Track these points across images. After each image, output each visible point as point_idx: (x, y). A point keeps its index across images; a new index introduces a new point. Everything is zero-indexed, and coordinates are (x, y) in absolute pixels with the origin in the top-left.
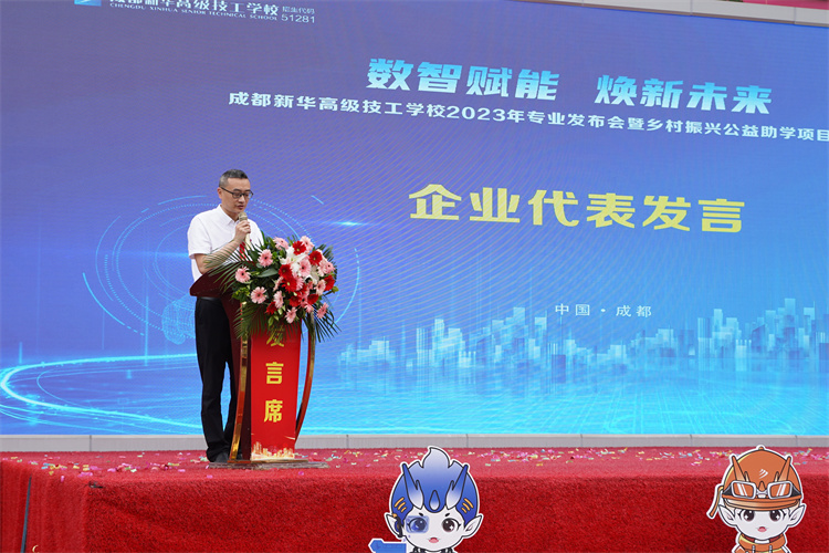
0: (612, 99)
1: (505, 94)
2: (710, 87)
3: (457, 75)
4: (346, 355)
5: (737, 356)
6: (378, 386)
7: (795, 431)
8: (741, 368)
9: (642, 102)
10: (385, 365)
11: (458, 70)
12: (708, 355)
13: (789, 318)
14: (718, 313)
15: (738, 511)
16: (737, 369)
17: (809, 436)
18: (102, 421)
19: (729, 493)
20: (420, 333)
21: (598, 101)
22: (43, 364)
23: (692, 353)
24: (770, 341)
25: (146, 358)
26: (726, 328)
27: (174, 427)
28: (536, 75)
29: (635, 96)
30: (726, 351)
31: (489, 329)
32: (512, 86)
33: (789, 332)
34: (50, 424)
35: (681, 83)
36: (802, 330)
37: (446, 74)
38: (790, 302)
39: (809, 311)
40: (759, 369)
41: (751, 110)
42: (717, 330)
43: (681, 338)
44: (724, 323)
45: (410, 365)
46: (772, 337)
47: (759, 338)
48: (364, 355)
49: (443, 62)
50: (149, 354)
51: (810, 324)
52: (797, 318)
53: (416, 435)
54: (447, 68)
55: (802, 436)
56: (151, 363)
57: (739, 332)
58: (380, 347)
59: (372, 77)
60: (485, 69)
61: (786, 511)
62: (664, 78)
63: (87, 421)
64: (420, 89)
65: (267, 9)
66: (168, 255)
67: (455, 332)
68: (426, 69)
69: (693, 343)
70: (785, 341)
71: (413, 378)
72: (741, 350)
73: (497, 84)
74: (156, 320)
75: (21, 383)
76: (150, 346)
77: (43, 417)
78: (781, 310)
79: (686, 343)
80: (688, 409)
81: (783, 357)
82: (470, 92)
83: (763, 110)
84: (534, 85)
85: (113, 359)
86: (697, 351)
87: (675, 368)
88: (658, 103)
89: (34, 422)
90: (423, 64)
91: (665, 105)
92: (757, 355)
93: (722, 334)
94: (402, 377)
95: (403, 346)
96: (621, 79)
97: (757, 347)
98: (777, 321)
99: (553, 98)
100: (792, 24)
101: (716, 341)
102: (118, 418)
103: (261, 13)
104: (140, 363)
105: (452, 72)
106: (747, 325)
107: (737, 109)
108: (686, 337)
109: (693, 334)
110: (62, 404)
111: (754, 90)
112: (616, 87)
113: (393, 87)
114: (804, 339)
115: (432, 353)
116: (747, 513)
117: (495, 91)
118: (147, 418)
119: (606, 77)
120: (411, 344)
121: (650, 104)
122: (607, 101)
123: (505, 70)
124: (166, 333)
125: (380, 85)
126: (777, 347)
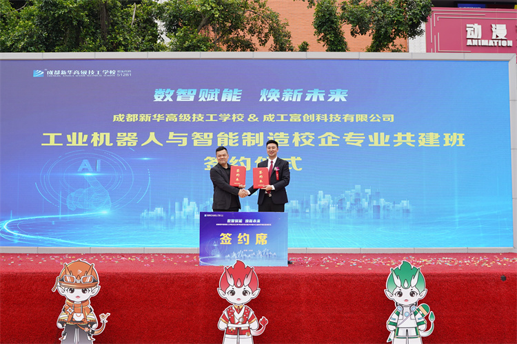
0: (268, 99)
1: (216, 100)
2: (316, 91)
3: (195, 93)
4: (144, 214)
5: (330, 212)
6: (159, 227)
7: (360, 246)
8: (332, 217)
9: (283, 99)
10: (161, 218)
11: (195, 91)
12: (315, 212)
13: (358, 194)
14: (321, 193)
15: (66, 289)
16: (331, 218)
17: (367, 248)
18: (43, 241)
19: (62, 280)
20: (177, 204)
21: (261, 100)
22: (20, 219)
23: (307, 211)
24: (348, 205)
25: (60, 216)
26: (324, 199)
27: (71, 244)
28: (231, 91)
29: (279, 97)
30: (324, 210)
31: (209, 202)
32: (220, 96)
33: (357, 200)
34: (23, 242)
35: (302, 90)
36: (364, 200)
37: (189, 93)
38: (358, 187)
39: (368, 191)
40: (342, 218)
41: (337, 100)
42: (320, 200)
43: (302, 204)
44: (324, 197)
45: (172, 218)
46: (348, 203)
47: (341, 203)
48: (152, 214)
49: (187, 88)
50: (62, 214)
51: (368, 197)
52: (361, 194)
53: (175, 248)
54: (190, 91)
55: (363, 248)
56: (62, 218)
57: (332, 201)
58: (159, 211)
59: (156, 96)
60: (207, 90)
61: (90, 289)
62: (293, 88)
63: (37, 241)
64: (178, 100)
65: (111, 72)
66: (69, 174)
67: (193, 204)
68: (180, 92)
69: (308, 206)
70: (355, 205)
71: (173, 224)
72: (332, 209)
73: (213, 96)
74: (64, 201)
75: (12, 226)
76: (62, 211)
77: (20, 240)
78: (353, 190)
79: (305, 206)
80: (306, 236)
81: (354, 212)
82: (200, 100)
83: (344, 100)
84: (230, 95)
85: (47, 217)
86: (310, 210)
87: (299, 218)
88: (291, 99)
89: (16, 241)
90: (179, 90)
91: (294, 100)
92: (341, 211)
93: (323, 202)
94: (169, 224)
95: (170, 210)
96: (272, 90)
97: (341, 208)
98: (351, 196)
99: (239, 100)
100: (358, 60)
101: (320, 205)
102: (49, 240)
103: (109, 74)
104: (58, 218)
105: (192, 92)
106: (336, 198)
107: (330, 100)
108: (305, 203)
109: (308, 203)
110: (27, 234)
111: (339, 91)
112: (270, 94)
113: (165, 100)
114: (365, 204)
115: (182, 212)
116: (71, 289)
117: (212, 99)
118: (60, 240)
119: (265, 90)
120: (173, 209)
121: (287, 100)
122: (265, 100)
123: (216, 89)
124: (68, 206)
125: (160, 100)
126: (351, 208)
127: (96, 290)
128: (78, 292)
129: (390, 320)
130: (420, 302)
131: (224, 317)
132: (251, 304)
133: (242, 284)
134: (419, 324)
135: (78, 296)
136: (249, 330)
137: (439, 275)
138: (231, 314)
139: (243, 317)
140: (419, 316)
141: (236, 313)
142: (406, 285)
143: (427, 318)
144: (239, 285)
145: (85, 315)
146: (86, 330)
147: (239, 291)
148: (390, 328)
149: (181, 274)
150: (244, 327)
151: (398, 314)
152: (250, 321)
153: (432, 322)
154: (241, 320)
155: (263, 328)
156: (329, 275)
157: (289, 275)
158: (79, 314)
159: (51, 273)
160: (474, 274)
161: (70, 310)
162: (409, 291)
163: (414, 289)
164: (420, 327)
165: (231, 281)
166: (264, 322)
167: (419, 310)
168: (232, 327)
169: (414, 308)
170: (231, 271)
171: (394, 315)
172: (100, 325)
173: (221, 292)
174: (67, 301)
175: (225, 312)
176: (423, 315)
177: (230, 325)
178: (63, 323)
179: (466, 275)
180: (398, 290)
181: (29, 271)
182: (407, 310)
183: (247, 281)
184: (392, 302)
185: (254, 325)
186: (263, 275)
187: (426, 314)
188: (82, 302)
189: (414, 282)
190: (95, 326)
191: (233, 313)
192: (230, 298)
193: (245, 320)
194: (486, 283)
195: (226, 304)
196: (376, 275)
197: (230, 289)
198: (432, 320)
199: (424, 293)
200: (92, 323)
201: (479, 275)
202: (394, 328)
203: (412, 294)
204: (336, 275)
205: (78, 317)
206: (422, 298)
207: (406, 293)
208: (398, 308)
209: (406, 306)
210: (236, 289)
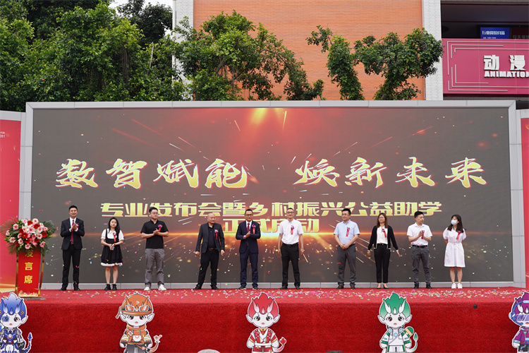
15: (127, 316)
19: (124, 310)
116: (131, 316)
127: (151, 317)
128: (137, 318)
129: (382, 339)
130: (406, 325)
131: (252, 338)
132: (273, 327)
133: (266, 312)
134: (405, 343)
135: (136, 322)
136: (271, 348)
137: (423, 304)
138: (257, 335)
139: (267, 338)
140: (405, 336)
141: (261, 335)
142: (395, 312)
143: (412, 338)
144: (263, 312)
145: (142, 336)
146: (143, 348)
147: (263, 317)
148: (383, 346)
149: (216, 304)
150: (268, 345)
151: (389, 335)
152: (272, 341)
153: (416, 341)
154: (265, 340)
155: (283, 346)
156: (335, 304)
157: (303, 304)
158: (137, 336)
159: (112, 304)
160: (452, 304)
161: (131, 333)
162: (397, 316)
163: (402, 315)
164: (406, 345)
165: (257, 309)
166: (283, 341)
167: (405, 332)
168: (258, 345)
169: (401, 330)
170: (256, 301)
171: (385, 336)
172: (154, 344)
173: (249, 318)
174: (128, 326)
175: (252, 334)
176: (408, 335)
177: (256, 344)
178: (124, 343)
179: (445, 304)
180: (388, 315)
181: (94, 303)
182: (396, 331)
183: (269, 309)
184: (384, 325)
185: (276, 344)
186: (282, 304)
187: (411, 334)
188: (140, 326)
189: (401, 309)
190: (150, 345)
191: (258, 335)
192: (256, 323)
193: (268, 340)
194: (461, 310)
195: (253, 327)
196: (372, 304)
197: (256, 315)
198: (416, 340)
199: (410, 318)
200: (148, 343)
201: (456, 304)
202: (386, 345)
203: (400, 319)
204: (341, 304)
205: (137, 339)
206: (407, 322)
207: (395, 318)
208: (389, 330)
209: (395, 329)
210: (261, 316)
